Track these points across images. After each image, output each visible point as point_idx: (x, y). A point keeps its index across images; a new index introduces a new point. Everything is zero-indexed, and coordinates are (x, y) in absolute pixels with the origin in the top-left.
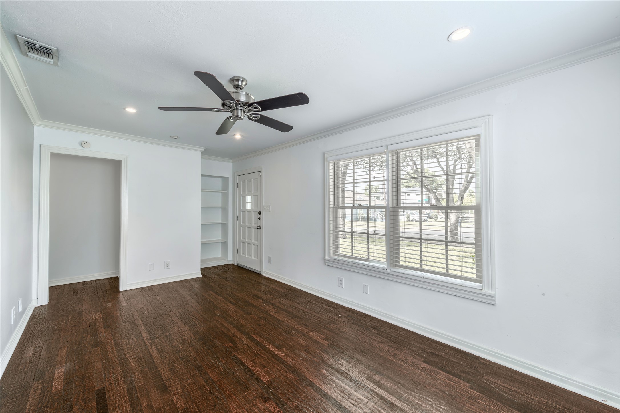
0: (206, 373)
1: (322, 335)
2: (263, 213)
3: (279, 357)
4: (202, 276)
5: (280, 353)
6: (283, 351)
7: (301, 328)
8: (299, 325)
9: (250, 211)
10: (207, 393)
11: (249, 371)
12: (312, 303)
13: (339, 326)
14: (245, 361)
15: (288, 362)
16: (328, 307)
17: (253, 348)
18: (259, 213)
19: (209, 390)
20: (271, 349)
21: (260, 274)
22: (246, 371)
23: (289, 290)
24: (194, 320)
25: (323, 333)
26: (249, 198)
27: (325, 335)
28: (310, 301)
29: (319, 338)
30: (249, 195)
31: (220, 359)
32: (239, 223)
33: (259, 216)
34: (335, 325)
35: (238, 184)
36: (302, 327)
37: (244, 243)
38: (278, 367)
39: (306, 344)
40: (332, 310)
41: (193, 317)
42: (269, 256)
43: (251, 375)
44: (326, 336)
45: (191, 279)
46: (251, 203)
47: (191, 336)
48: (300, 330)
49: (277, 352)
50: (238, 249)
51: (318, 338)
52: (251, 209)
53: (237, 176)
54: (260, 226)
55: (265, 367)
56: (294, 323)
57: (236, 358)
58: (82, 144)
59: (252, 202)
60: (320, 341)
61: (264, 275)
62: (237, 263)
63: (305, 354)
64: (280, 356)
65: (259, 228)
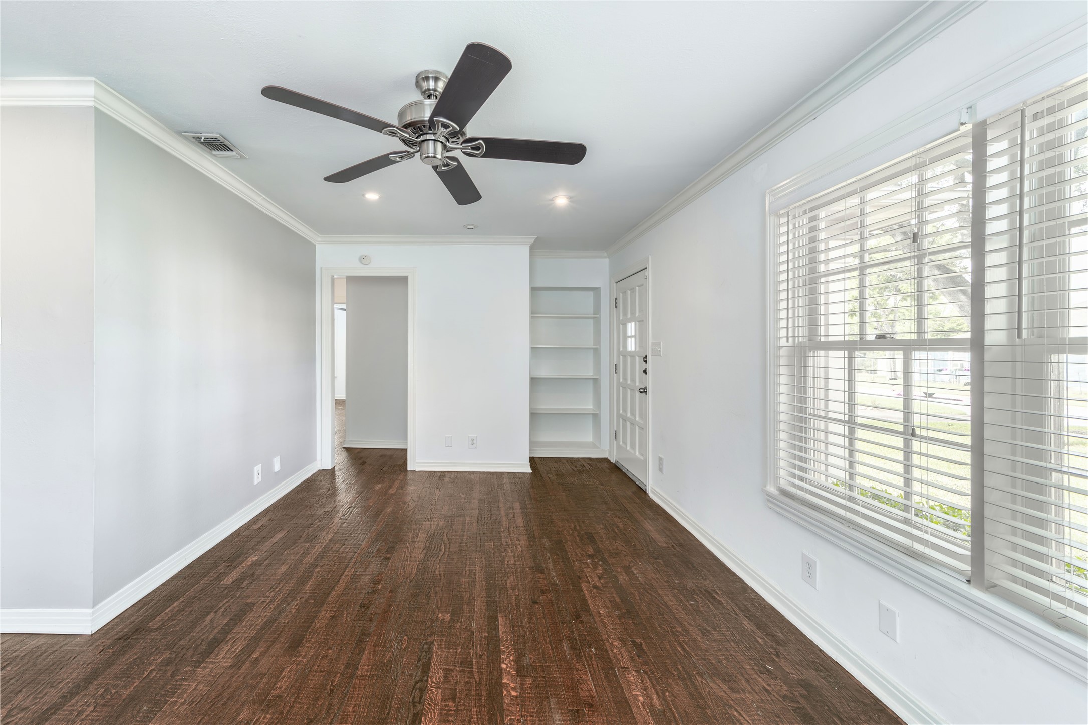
0: (362, 651)
1: (658, 695)
2: (649, 359)
3: (502, 693)
4: (531, 472)
5: (512, 685)
6: (522, 684)
7: (618, 649)
8: (621, 640)
9: (632, 355)
10: (326, 689)
11: (420, 691)
12: (715, 598)
13: (738, 696)
14: (434, 665)
15: (507, 716)
16: (754, 628)
17: (473, 645)
18: (643, 359)
19: (334, 686)
20: (504, 666)
21: (646, 492)
22: (418, 686)
23: (681, 545)
24: (443, 546)
25: (664, 694)
26: (631, 328)
27: (666, 701)
28: (714, 590)
29: (641, 699)
30: (631, 321)
31: (405, 638)
32: (618, 379)
33: (644, 366)
34: (725, 688)
35: (616, 299)
36: (623, 650)
37: (624, 420)
38: (477, 715)
39: (592, 697)
40: (760, 640)
41: (447, 542)
42: (659, 455)
43: (417, 700)
44: (668, 706)
45: (511, 473)
46: (633, 339)
47: (411, 574)
48: (611, 655)
49: (508, 680)
50: (615, 432)
51: (638, 700)
52: (633, 349)
53: (615, 284)
54: (645, 388)
55: (454, 699)
56: (615, 629)
57: (430, 650)
58: (363, 259)
59: (634, 336)
60: (634, 710)
61: (651, 495)
62: (614, 460)
63: (563, 721)
64: (505, 693)
65: (644, 391)
